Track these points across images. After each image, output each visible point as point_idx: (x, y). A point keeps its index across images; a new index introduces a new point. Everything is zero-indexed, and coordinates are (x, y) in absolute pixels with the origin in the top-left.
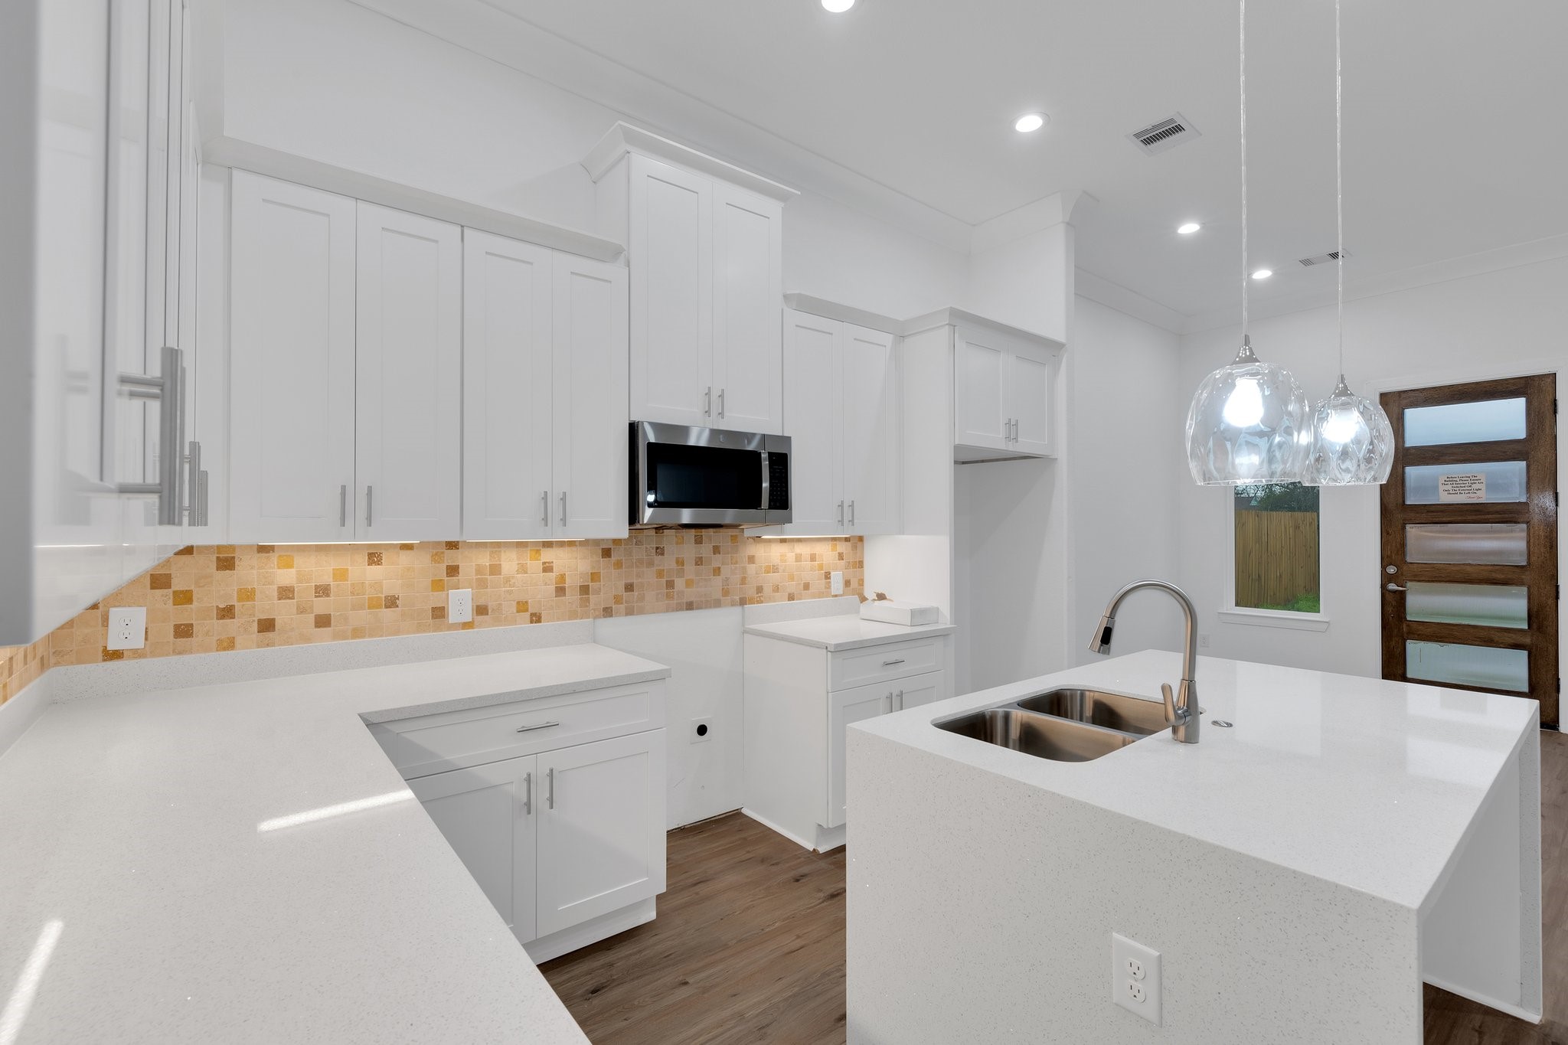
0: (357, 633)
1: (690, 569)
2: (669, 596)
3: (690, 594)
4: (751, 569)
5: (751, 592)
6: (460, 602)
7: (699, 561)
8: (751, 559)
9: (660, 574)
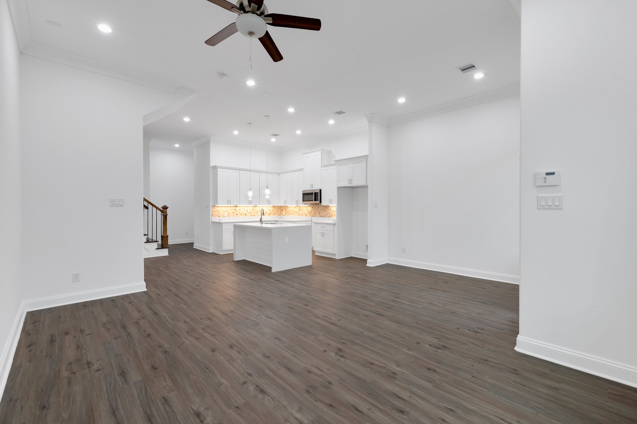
0: (294, 215)
1: (322, 210)
2: (319, 215)
3: (322, 215)
4: (331, 211)
5: (331, 215)
6: (300, 213)
7: (323, 209)
8: (331, 209)
9: (318, 211)
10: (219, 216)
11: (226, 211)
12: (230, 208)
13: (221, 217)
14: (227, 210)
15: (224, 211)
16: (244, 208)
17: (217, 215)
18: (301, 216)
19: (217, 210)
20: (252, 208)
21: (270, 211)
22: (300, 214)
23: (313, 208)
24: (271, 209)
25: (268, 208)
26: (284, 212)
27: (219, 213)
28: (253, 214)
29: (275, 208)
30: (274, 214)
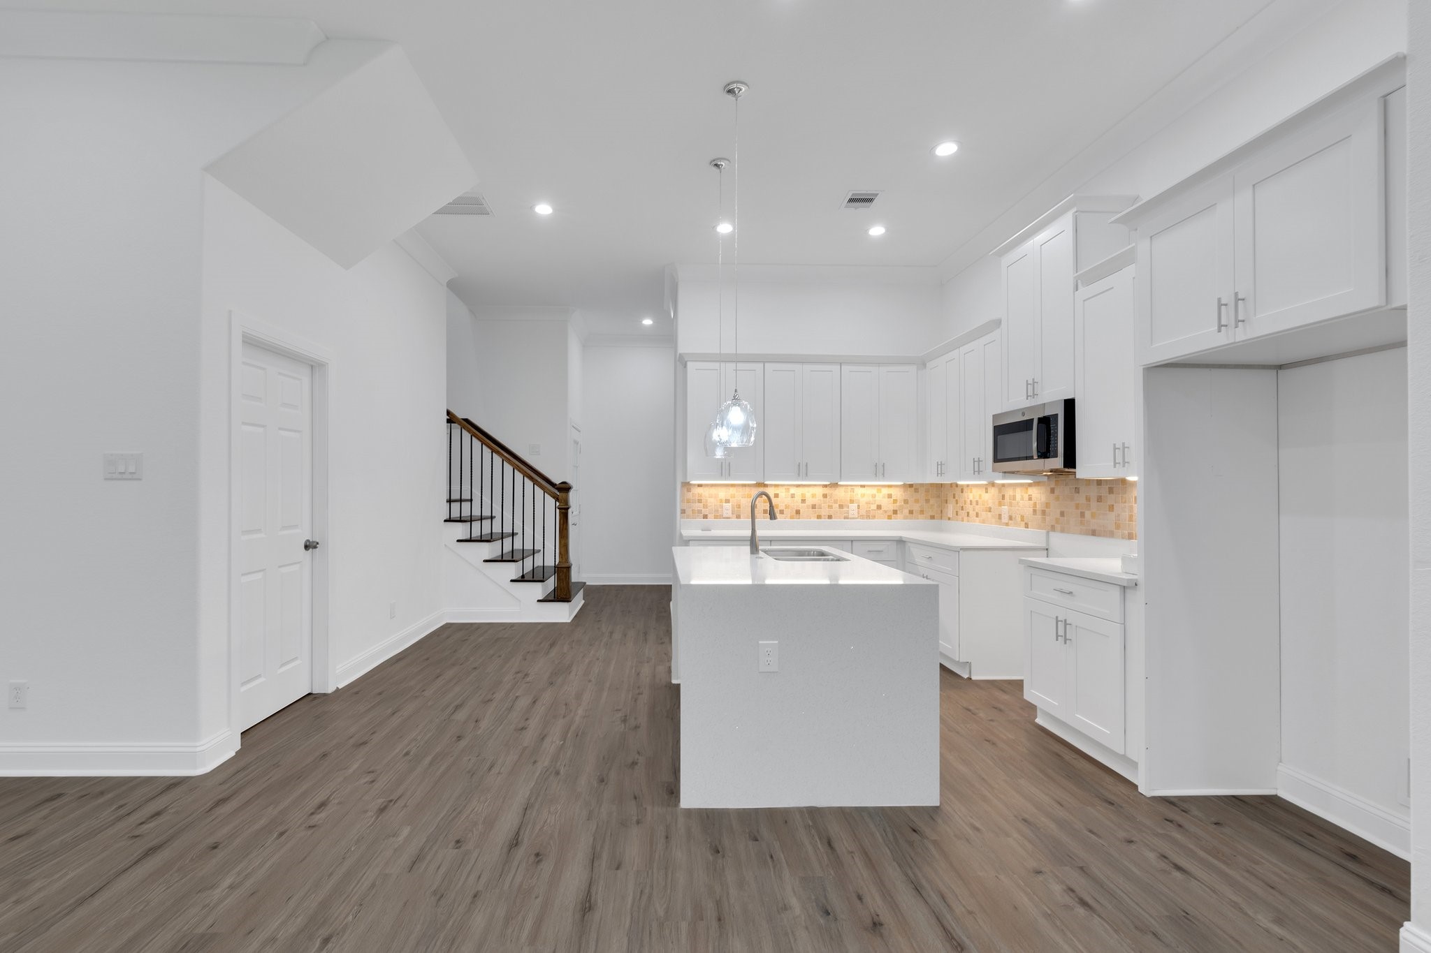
0: (983, 522)
1: (1094, 504)
7: (1100, 499)
9: (1077, 507)
10: (705, 517)
11: (727, 501)
12: (741, 489)
13: (711, 519)
14: (733, 496)
15: (721, 501)
16: (793, 490)
17: (700, 512)
18: (1007, 524)
19: (700, 495)
20: (819, 491)
21: (895, 501)
22: (1005, 519)
23: (1052, 491)
24: (898, 494)
25: (885, 491)
26: (950, 509)
27: (705, 506)
28: (825, 512)
29: (916, 490)
30: (911, 512)
